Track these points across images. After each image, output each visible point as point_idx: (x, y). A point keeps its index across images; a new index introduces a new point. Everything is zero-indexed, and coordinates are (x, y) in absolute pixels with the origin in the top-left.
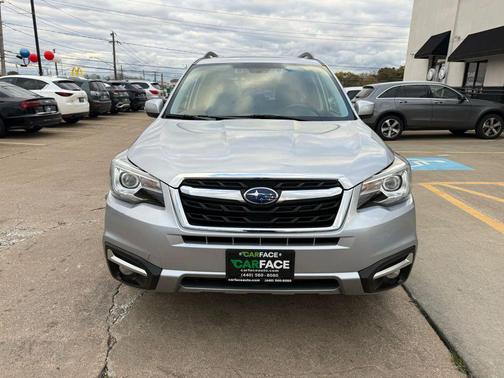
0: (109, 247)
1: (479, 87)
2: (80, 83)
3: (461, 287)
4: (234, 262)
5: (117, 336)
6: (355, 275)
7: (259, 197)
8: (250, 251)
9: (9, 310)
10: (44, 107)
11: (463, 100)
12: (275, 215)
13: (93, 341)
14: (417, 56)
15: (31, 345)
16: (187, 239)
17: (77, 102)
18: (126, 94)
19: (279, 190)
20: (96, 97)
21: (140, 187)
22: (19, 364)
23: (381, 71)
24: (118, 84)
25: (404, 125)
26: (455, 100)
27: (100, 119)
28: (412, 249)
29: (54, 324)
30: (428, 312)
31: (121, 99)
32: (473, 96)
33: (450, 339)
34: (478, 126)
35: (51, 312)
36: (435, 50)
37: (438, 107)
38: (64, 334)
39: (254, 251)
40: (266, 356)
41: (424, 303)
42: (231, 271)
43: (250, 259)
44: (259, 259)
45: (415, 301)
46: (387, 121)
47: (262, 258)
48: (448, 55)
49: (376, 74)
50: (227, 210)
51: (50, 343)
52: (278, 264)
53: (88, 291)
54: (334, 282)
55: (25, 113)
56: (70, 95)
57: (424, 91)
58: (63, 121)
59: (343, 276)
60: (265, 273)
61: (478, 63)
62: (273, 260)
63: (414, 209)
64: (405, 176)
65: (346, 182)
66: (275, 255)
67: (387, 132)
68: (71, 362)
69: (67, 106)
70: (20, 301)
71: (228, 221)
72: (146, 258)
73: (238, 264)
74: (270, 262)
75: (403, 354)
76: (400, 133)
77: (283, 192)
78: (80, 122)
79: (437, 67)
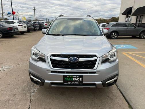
0: (30, 73)
1: (141, 23)
2: (24, 22)
3: (132, 85)
4: (66, 79)
5: (33, 98)
6: (101, 83)
7: (73, 60)
8: (70, 75)
9: (3, 90)
10: (14, 29)
11: (135, 27)
12: (78, 65)
13: (26, 100)
14: (122, 14)
15: (9, 101)
16: (52, 72)
17: (24, 28)
18: (38, 25)
19: (79, 58)
20: (29, 26)
21: (39, 56)
22: (5, 106)
23: (112, 18)
24: (36, 22)
25: (118, 35)
26: (133, 27)
27: (31, 32)
28: (117, 75)
29: (15, 95)
30: (122, 92)
31: (36, 27)
32: (139, 26)
33: (128, 100)
34: (140, 35)
35: (15, 91)
36: (128, 12)
37: (128, 29)
38: (18, 98)
39: (71, 75)
40: (75, 105)
41: (121, 89)
42: (65, 81)
43: (70, 78)
44: (73, 78)
45: (119, 89)
46: (113, 34)
47: (74, 78)
48: (132, 14)
49: (111, 19)
50: (63, 63)
51: (14, 100)
52: (78, 79)
53: (25, 85)
54: (94, 84)
55: (9, 31)
56: (22, 26)
57: (124, 25)
58: (20, 33)
59: (97, 83)
60: (75, 82)
61: (140, 16)
62: (77, 78)
63: (118, 63)
64: (116, 54)
65: (98, 56)
66: (77, 77)
67: (113, 37)
68: (20, 106)
69: (21, 29)
70: (6, 88)
71: (64, 66)
72: (40, 77)
73: (67, 79)
74: (76, 79)
75: (114, 105)
76: (117, 37)
77: (80, 58)
78: (25, 33)
79: (128, 17)
